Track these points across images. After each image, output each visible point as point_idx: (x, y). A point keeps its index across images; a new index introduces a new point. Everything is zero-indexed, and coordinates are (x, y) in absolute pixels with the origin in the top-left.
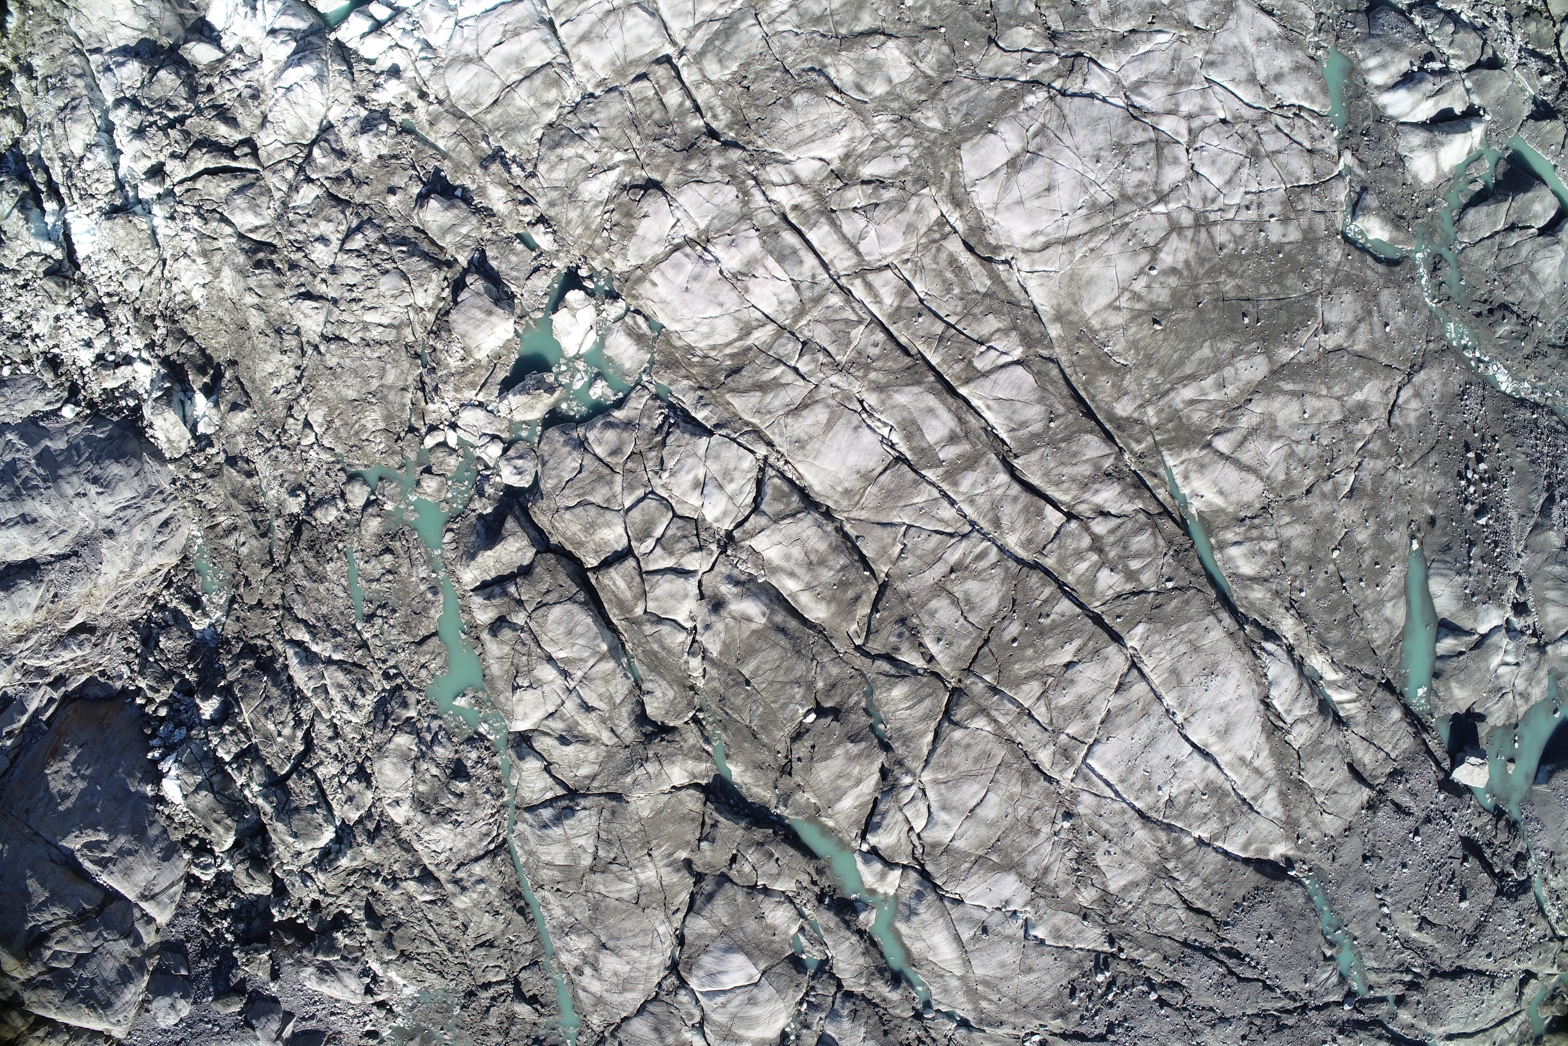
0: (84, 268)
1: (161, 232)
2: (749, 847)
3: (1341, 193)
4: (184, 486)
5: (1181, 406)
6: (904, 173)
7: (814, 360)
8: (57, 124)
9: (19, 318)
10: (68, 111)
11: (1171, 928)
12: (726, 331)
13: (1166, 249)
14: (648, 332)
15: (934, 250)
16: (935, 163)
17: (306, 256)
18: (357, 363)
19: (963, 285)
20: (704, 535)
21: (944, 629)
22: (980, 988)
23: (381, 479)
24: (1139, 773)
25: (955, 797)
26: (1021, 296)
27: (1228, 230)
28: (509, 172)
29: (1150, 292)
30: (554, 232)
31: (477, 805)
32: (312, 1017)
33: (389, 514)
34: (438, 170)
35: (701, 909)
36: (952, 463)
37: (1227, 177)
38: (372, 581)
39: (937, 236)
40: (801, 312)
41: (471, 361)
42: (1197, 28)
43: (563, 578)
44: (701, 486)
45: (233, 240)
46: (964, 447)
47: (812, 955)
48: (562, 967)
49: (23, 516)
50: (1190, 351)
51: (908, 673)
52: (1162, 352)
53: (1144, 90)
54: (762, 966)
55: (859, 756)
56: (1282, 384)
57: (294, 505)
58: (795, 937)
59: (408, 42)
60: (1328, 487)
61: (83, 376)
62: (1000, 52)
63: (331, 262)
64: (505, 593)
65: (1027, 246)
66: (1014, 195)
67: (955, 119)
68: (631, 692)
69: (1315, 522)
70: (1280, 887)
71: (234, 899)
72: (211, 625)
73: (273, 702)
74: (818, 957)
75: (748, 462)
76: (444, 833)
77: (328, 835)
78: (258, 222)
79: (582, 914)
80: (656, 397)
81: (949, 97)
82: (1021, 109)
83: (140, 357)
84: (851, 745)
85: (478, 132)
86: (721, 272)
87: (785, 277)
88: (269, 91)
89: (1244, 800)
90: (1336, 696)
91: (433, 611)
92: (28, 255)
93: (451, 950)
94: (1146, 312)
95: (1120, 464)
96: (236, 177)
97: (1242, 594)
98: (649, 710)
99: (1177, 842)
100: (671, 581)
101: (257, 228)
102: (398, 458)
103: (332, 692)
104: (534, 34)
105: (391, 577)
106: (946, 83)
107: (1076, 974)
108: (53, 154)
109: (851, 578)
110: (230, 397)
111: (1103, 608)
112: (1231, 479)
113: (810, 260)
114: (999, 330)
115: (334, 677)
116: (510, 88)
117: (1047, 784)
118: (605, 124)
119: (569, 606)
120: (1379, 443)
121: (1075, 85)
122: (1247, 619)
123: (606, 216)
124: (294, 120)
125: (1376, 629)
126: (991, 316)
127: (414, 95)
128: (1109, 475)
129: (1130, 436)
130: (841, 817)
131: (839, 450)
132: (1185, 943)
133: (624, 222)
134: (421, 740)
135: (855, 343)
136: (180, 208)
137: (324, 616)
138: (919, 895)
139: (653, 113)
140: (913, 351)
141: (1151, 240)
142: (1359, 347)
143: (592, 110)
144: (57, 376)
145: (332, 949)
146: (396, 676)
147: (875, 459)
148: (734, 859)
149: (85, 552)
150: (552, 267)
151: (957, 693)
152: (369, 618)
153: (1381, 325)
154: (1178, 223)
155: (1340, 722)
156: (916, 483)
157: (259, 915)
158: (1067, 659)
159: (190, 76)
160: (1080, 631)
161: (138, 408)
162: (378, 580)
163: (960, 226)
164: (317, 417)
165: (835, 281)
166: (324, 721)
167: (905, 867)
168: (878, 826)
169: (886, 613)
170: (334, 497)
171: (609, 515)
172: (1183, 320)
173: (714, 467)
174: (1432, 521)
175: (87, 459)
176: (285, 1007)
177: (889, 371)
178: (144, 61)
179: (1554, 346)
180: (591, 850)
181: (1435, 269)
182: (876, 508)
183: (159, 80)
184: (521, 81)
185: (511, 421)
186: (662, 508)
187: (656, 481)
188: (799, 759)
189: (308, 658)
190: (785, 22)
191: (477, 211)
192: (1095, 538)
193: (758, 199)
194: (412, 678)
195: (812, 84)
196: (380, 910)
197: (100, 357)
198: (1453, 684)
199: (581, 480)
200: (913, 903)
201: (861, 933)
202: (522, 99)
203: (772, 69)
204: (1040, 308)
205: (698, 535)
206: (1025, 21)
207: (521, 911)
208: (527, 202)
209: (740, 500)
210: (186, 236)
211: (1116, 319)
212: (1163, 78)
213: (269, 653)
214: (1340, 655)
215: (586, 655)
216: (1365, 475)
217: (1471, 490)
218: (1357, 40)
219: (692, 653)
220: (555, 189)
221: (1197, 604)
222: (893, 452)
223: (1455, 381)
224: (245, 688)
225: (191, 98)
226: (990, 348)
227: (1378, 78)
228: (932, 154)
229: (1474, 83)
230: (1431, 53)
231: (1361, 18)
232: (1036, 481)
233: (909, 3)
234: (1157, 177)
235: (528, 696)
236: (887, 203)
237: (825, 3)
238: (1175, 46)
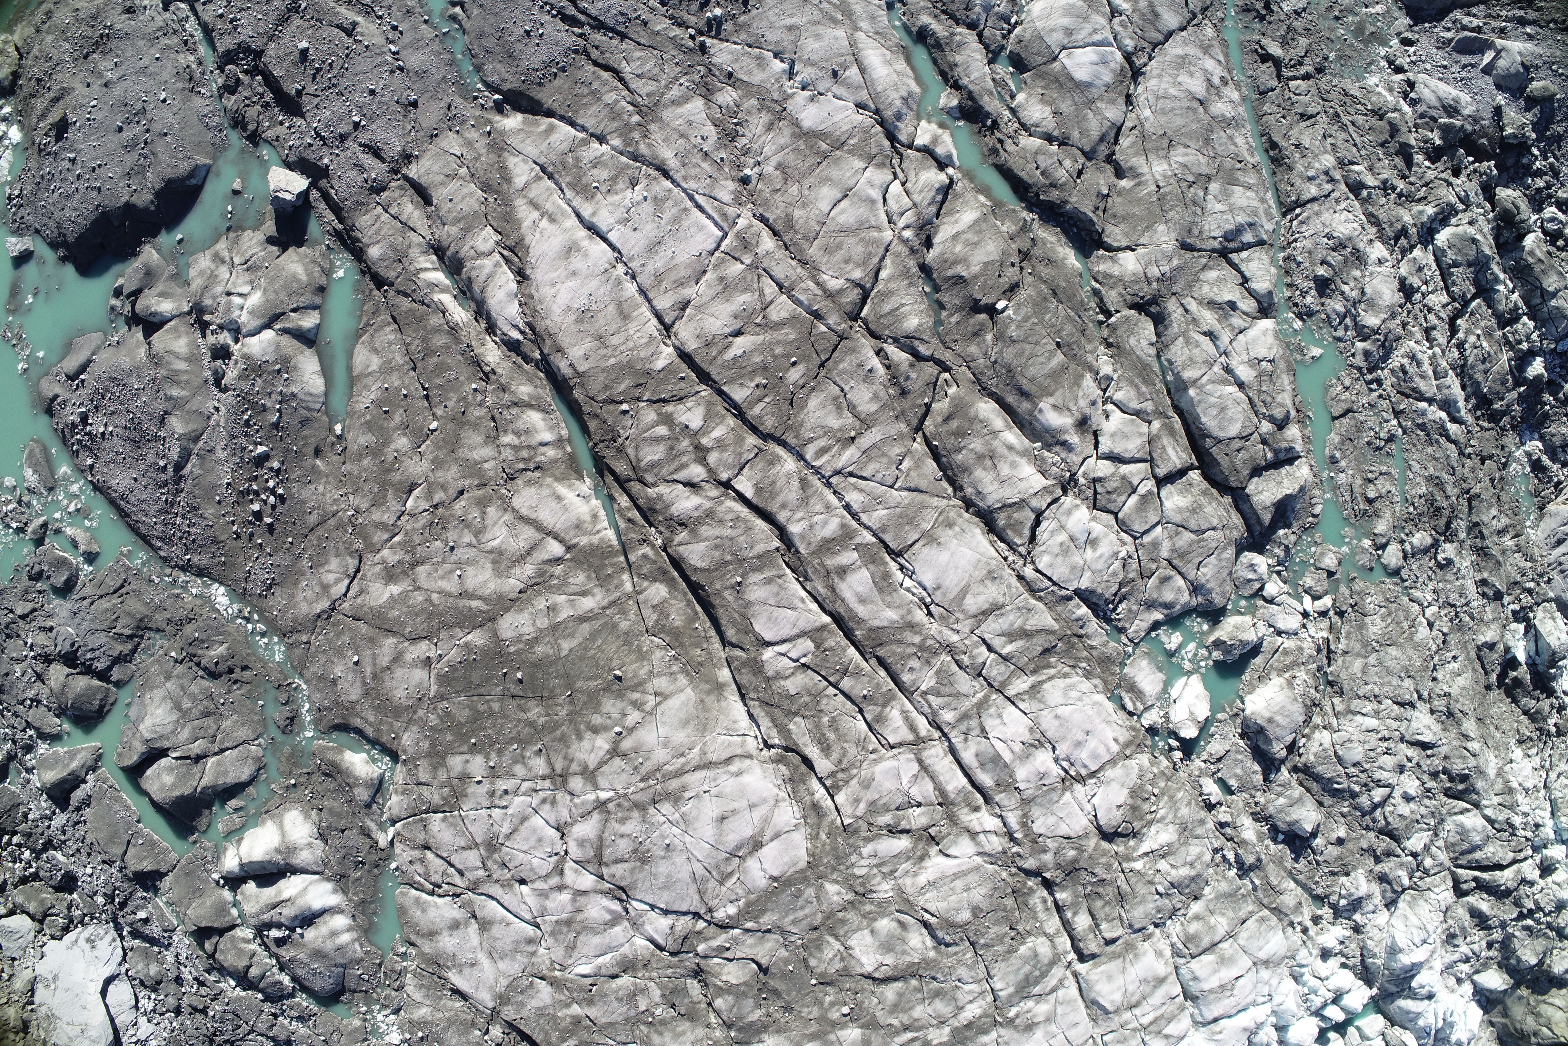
1: (1547, 814)
2: (1064, 184)
3: (395, 803)
4: (1541, 576)
5: (596, 590)
6: (868, 840)
7: (972, 657)
11: (638, 54)
12: (1054, 691)
13: (602, 753)
14: (1123, 694)
15: (845, 761)
16: (835, 848)
17: (1423, 784)
18: (1386, 680)
19: (818, 726)
20: (1090, 493)
21: (865, 381)
22: (839, 17)
23: (1371, 569)
24: (667, 216)
25: (862, 211)
26: (757, 712)
27: (530, 769)
28: (1236, 855)
29: (623, 709)
30: (1201, 794)
31: (1310, 252)
32: (1464, 67)
33: (1367, 536)
34: (1296, 860)
35: (1110, 128)
36: (846, 547)
37: (526, 824)
38: (1386, 474)
39: (840, 776)
40: (981, 706)
41: (1287, 675)
42: (542, 978)
43: (1224, 461)
44: (1090, 542)
45: (1484, 802)
46: (832, 562)
47: (1004, 70)
48: (1238, 87)
50: (584, 647)
51: (903, 340)
52: (614, 647)
53: (608, 917)
54: (1056, 65)
55: (955, 263)
56: (484, 607)
57: (1448, 550)
58: (1020, 90)
59: (1314, 982)
60: (439, 496)
62: (758, 958)
63: (1402, 777)
64: (1275, 452)
65: (748, 762)
66: (757, 814)
67: (810, 892)
68: (1166, 347)
69: (455, 460)
70: (513, 84)
71: (1528, 187)
72: (1523, 444)
73: (1481, 367)
74: (998, 67)
75: (1042, 562)
76: (1341, 229)
77: (1442, 237)
78: (1460, 818)
79: (1219, 136)
80: (1122, 630)
81: (814, 914)
82: (743, 900)
84: (964, 274)
85: (1260, 894)
86: (1054, 749)
87: (994, 742)
88: (1438, 941)
89: (551, 177)
90: (439, 277)
91: (1337, 440)
93: (1337, 115)
94: (627, 689)
95: (668, 535)
96: (1477, 862)
97: (540, 391)
98: (1152, 328)
99: (628, 142)
100: (1126, 450)
101: (1461, 813)
102: (1356, 588)
103: (1431, 373)
104: (1206, 986)
105: (1370, 476)
106: (816, 928)
107: (742, 19)
109: (951, 441)
110: (1494, 657)
111: (698, 388)
112: (547, 512)
113: (968, 756)
114: (786, 678)
115: (1428, 387)
116: (1230, 935)
117: (766, 215)
118: (1149, 897)
119: (1222, 435)
120: (376, 539)
121: (684, 924)
122: (537, 365)
123: (1154, 808)
124: (1421, 912)
125: (390, 343)
126: (793, 692)
127: (1312, 932)
128: (682, 524)
129: (654, 562)
130: (973, 203)
131: (957, 568)
132: (623, 36)
133: (1139, 802)
134: (1354, 319)
135: (932, 673)
136: (1529, 835)
137: (1431, 445)
138: (899, 117)
139: (1103, 907)
140: (873, 661)
141: (617, 762)
142: (391, 641)
143: (1159, 911)
145: (1446, 130)
146: (1371, 382)
147: (922, 556)
148: (1080, 173)
150: (1205, 762)
151: (854, 315)
152: (1391, 439)
153: (363, 663)
154: (586, 779)
155: (438, 250)
156: (883, 529)
157: (1507, 169)
158: (739, 340)
159: (1507, 959)
160: (726, 367)
162: (1381, 474)
163: (815, 784)
164: (1423, 632)
165: (944, 734)
166: (1439, 345)
167: (910, 146)
168: (938, 191)
169: (919, 401)
170: (1413, 555)
171: (1178, 519)
172: (589, 679)
173: (1077, 558)
174: (318, 452)
176: (1490, 80)
177: (900, 643)
178: (1547, 974)
179: (158, 631)
180: (1210, 197)
181: (292, 719)
182: (924, 507)
183: (1537, 955)
184: (1220, 942)
185: (1254, 616)
186: (1128, 522)
187: (1131, 549)
188: (1013, 265)
189: (1448, 406)
190: (970, 992)
191: (1267, 819)
192: (702, 460)
193: (1013, 820)
194: (1358, 379)
195: (951, 931)
196: (1399, 161)
198: (304, 278)
199: (1200, 555)
200: (904, 110)
201: (957, 86)
202: (1221, 924)
203: (987, 946)
204: (737, 698)
205: (1096, 493)
206: (729, 989)
207: (1274, 145)
208: (1222, 826)
209: (1054, 525)
210: (1525, 808)
212: (587, 928)
213: (1479, 413)
214: (435, 320)
215: (1209, 387)
216: (394, 506)
217: (271, 484)
218: (359, 961)
219: (1109, 379)
220: (1198, 837)
221: (596, 385)
222: (903, 562)
223: (278, 600)
224: (1504, 382)
225: (1509, 937)
226: (797, 661)
227: (340, 921)
228: (837, 858)
229: (229, 913)
230: (279, 946)
231: (351, 984)
232: (760, 524)
233: (846, 1010)
234: (604, 826)
235: (1262, 353)
236: (888, 810)
237: (930, 1010)
238: (570, 962)
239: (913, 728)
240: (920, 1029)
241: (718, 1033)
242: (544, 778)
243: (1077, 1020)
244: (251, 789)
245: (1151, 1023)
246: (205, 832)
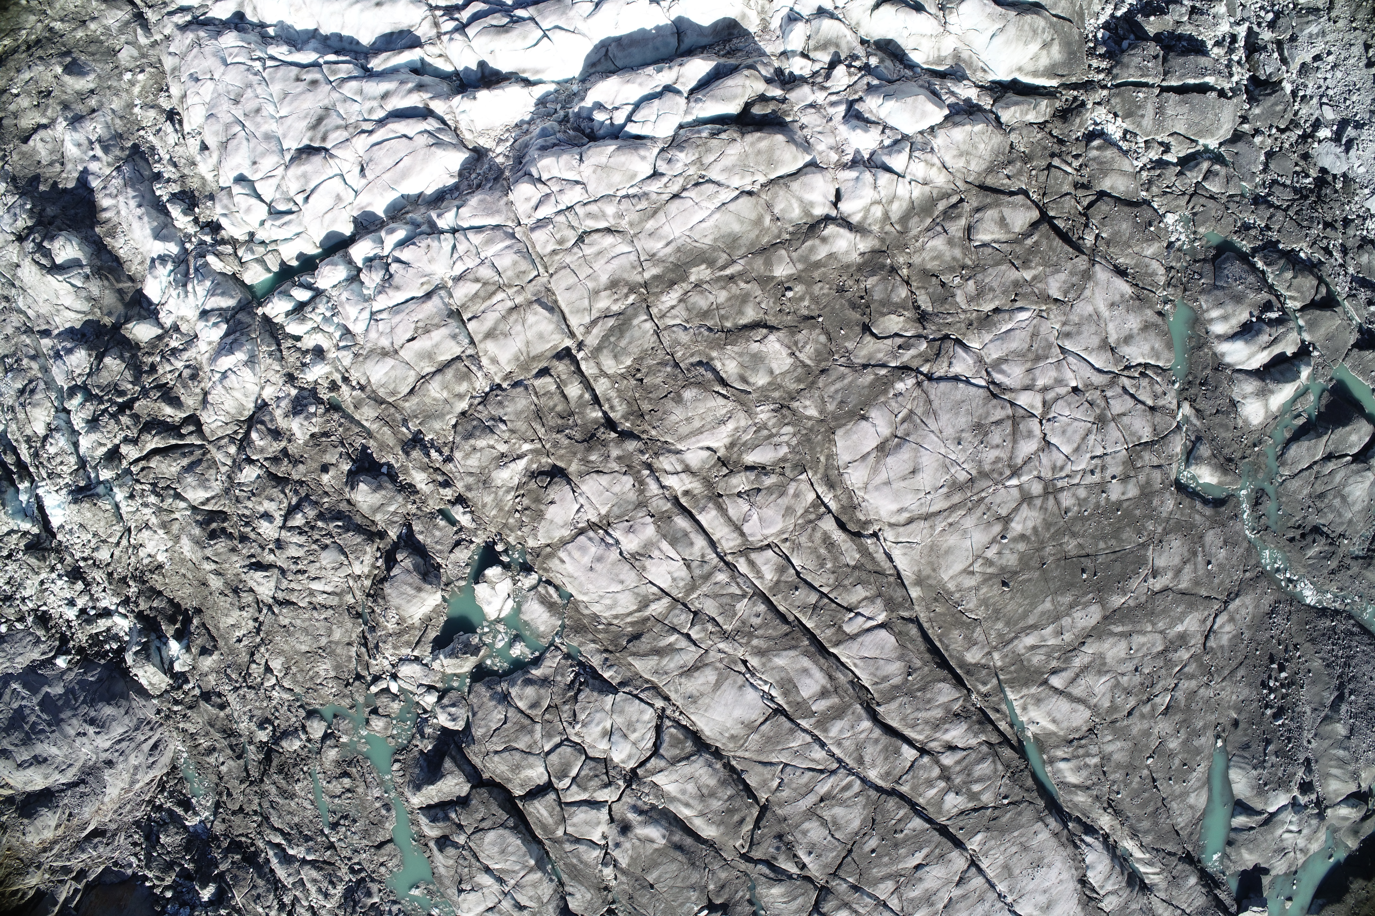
0: (59, 537)
1: (124, 509)
3: (1177, 445)
4: (168, 717)
5: (1023, 651)
6: (784, 460)
7: (705, 630)
8: (18, 409)
9: (8, 583)
10: (26, 395)
12: (627, 603)
13: (1017, 519)
14: (559, 601)
15: (809, 530)
16: (812, 449)
17: (254, 529)
18: (307, 623)
19: (835, 559)
20: (612, 773)
21: (814, 845)
23: (335, 716)
26: (886, 565)
27: (1074, 495)
28: (428, 455)
29: (1000, 558)
30: (472, 512)
33: (344, 744)
34: (365, 448)
36: (823, 713)
37: (1075, 445)
38: (335, 797)
39: (812, 517)
40: (692, 587)
41: (405, 625)
42: (1056, 300)
43: (495, 809)
44: (609, 734)
45: (188, 513)
46: (834, 700)
49: (35, 757)
50: (1033, 605)
51: (784, 877)
52: (1009, 608)
53: (1004, 367)
56: (1112, 627)
57: (263, 736)
59: (328, 328)
60: (1146, 709)
61: (71, 627)
62: (873, 340)
63: (276, 536)
64: (447, 818)
65: (893, 521)
66: (883, 476)
67: (831, 407)
68: (555, 891)
69: (1134, 738)
72: (203, 823)
75: (649, 715)
78: (208, 495)
80: (567, 656)
81: (826, 386)
82: (891, 395)
83: (117, 611)
85: (399, 417)
86: (621, 553)
87: (678, 558)
88: (207, 372)
90: (1142, 869)
91: (387, 825)
92: (8, 533)
94: (997, 576)
95: (968, 705)
96: (184, 455)
97: (1068, 798)
98: (570, 906)
100: (586, 812)
101: (208, 500)
102: (348, 701)
103: (309, 885)
104: (444, 331)
105: (350, 795)
106: (823, 371)
108: (17, 436)
109: (737, 805)
110: (199, 641)
111: (948, 823)
112: (1063, 710)
113: (700, 542)
114: (866, 598)
115: (308, 873)
118: (512, 417)
119: (501, 831)
120: (1194, 666)
121: (940, 370)
122: (1071, 817)
123: (518, 501)
124: (231, 402)
125: (1181, 815)
126: (859, 587)
127: (338, 378)
128: (957, 715)
129: (977, 680)
131: (726, 705)
133: (533, 506)
135: (740, 614)
136: (138, 487)
137: (296, 825)
139: (555, 406)
140: (791, 618)
141: (1004, 512)
142: (1183, 586)
143: (501, 403)
144: (47, 630)
146: (360, 871)
147: (757, 712)
149: (91, 779)
150: (472, 542)
151: (824, 892)
152: (334, 826)
153: (1204, 563)
154: (1029, 493)
155: (1145, 889)
156: (792, 731)
158: (917, 863)
159: (134, 356)
160: (927, 843)
161: (121, 651)
162: (340, 796)
163: (833, 506)
164: (276, 664)
165: (722, 559)
166: (303, 905)
169: (766, 830)
170: (296, 730)
171: (531, 759)
172: (1029, 580)
173: (619, 720)
174: (1236, 724)
175: (83, 703)
177: (769, 638)
178: (90, 349)
179: (1356, 558)
181: (1257, 504)
182: (758, 751)
183: (105, 367)
184: (434, 373)
185: (443, 673)
186: (576, 753)
187: (569, 730)
189: (286, 859)
190: (675, 317)
191: (402, 489)
192: (943, 768)
193: (653, 487)
194: (374, 872)
195: (700, 379)
197: (83, 611)
198: (1242, 851)
199: (506, 730)
202: (436, 390)
203: (663, 364)
204: (903, 573)
205: (607, 773)
206: (896, 309)
208: (446, 484)
209: (642, 745)
210: (146, 511)
211: (970, 582)
212: (1022, 355)
213: (253, 849)
214: (1148, 839)
215: (517, 868)
216: (1180, 695)
217: (1272, 696)
218: (1202, 292)
219: (605, 864)
220: (471, 474)
221: (1028, 813)
222: (772, 705)
223: (1266, 602)
224: (235, 877)
225: (136, 381)
226: (858, 614)
227: (1219, 328)
228: (809, 440)
229: (1306, 322)
230: (1269, 302)
231: (1208, 267)
232: (894, 724)
233: (789, 294)
234: (1012, 453)
235: (472, 897)
236: (768, 488)
237: (711, 298)
238: (1035, 321)
239: (752, 563)
240: (719, 279)
241: (901, 260)
242: (1062, 489)
243: (567, 294)
244: (1288, 435)
245: (494, 293)
246: (1323, 391)
